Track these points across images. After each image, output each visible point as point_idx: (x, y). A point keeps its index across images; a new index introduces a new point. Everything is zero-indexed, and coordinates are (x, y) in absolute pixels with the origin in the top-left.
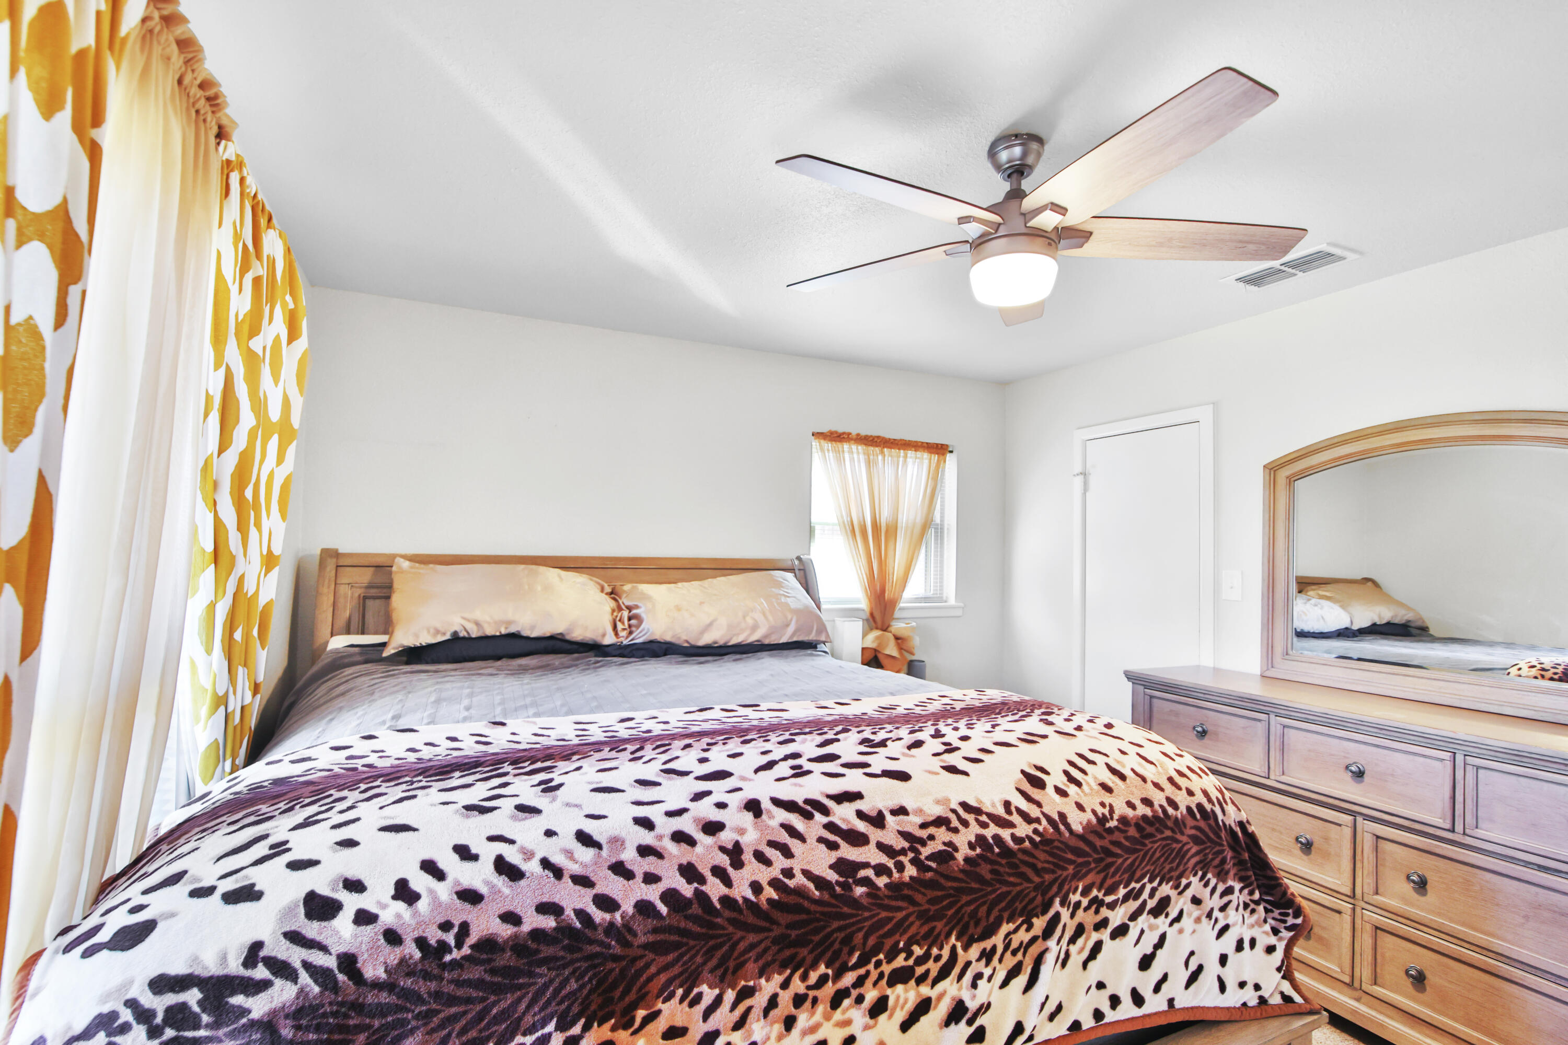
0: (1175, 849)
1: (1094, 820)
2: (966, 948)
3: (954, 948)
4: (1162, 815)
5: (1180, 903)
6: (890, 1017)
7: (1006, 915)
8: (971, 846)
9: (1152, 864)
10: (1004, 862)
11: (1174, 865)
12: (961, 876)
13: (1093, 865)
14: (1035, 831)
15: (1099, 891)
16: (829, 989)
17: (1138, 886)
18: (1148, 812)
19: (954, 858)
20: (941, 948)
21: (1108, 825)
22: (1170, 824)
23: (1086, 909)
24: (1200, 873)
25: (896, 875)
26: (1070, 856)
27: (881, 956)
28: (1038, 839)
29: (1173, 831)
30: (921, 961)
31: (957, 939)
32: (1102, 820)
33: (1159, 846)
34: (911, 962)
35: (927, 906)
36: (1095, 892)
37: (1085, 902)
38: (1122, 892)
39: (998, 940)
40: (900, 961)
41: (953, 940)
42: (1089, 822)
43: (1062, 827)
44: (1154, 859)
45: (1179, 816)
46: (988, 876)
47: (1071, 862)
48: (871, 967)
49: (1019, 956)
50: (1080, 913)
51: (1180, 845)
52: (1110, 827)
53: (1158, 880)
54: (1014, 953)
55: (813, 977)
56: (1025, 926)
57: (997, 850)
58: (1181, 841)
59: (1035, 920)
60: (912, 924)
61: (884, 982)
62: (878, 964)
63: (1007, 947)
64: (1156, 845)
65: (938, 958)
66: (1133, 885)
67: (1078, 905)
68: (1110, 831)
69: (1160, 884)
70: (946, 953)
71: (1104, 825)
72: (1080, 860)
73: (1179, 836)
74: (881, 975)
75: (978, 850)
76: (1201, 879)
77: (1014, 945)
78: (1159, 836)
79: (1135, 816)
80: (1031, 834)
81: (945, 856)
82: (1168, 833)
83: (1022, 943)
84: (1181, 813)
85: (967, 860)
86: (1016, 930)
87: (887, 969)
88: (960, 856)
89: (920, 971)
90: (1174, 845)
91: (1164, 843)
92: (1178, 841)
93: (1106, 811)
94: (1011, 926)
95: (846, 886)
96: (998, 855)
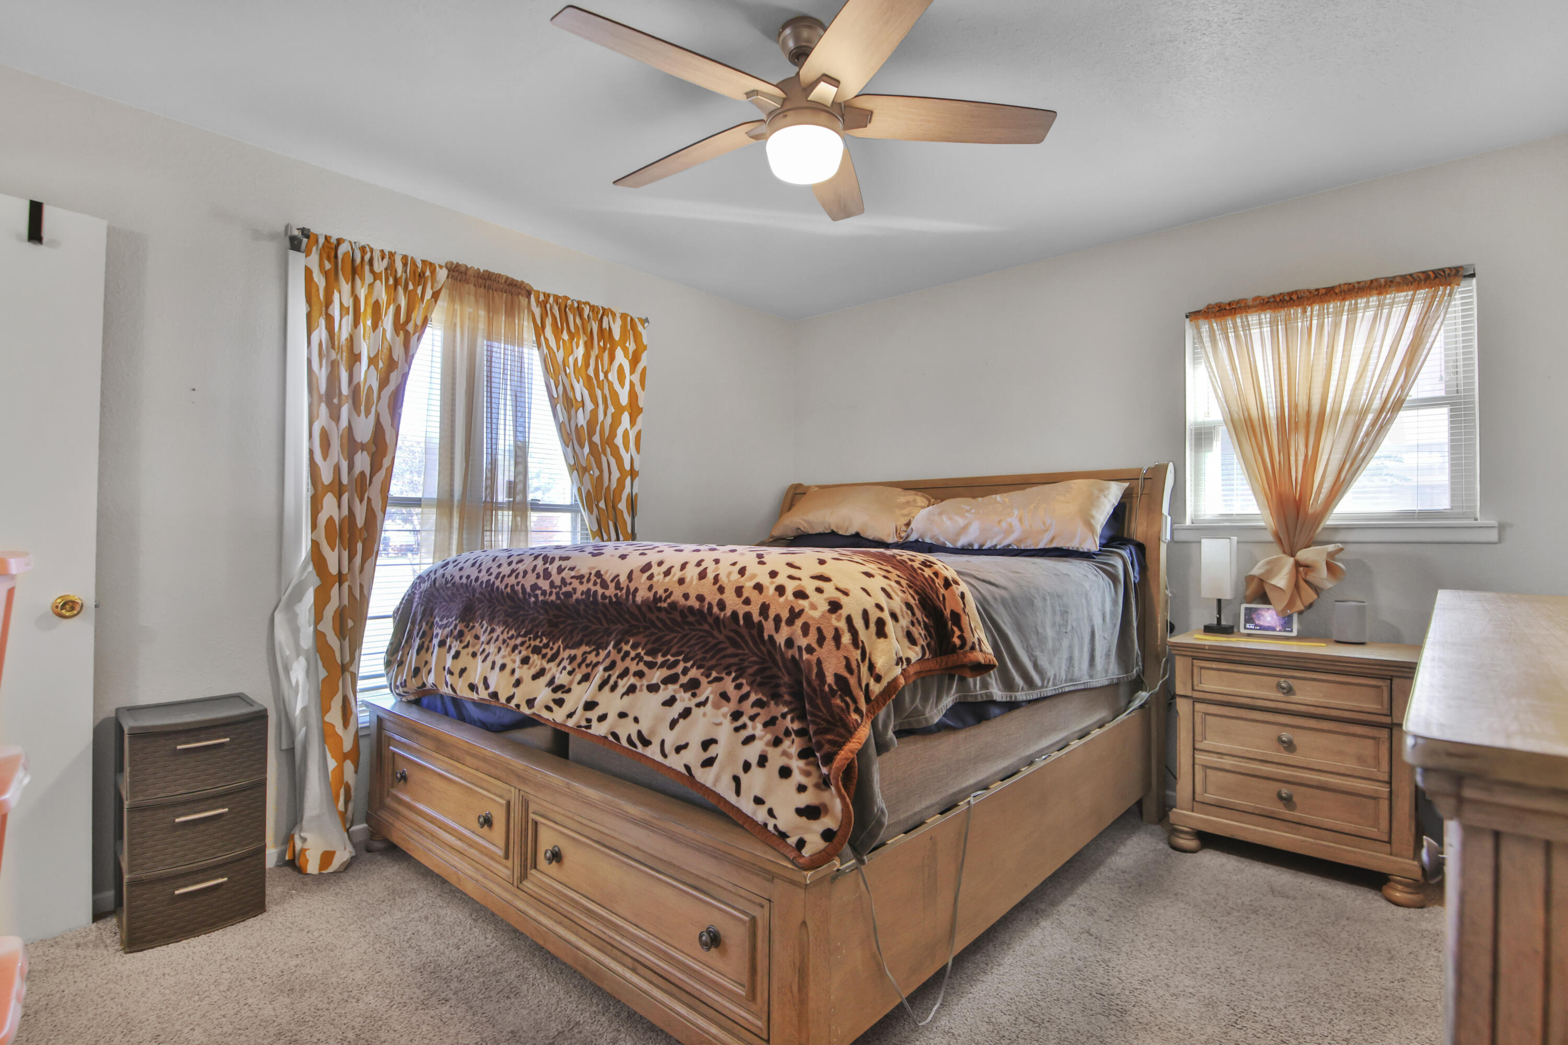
0: (709, 642)
1: (652, 598)
2: (564, 650)
3: (559, 647)
4: (706, 611)
5: (708, 691)
6: (529, 668)
7: (586, 639)
8: (582, 594)
9: (689, 647)
10: (592, 607)
11: (708, 656)
12: (571, 608)
13: (641, 630)
14: (616, 595)
15: (642, 649)
16: (512, 643)
17: (672, 659)
18: (696, 605)
19: (572, 597)
20: (554, 644)
21: (659, 605)
22: (710, 620)
23: (633, 659)
24: (733, 675)
25: (547, 597)
26: (627, 617)
27: (532, 636)
28: (614, 600)
29: (711, 626)
30: (546, 646)
31: (562, 643)
32: (657, 599)
33: (696, 635)
34: (541, 645)
35: (552, 618)
36: (640, 650)
37: (633, 654)
38: (660, 659)
39: (578, 652)
40: (537, 643)
41: (560, 642)
42: (648, 598)
43: (631, 597)
44: (690, 643)
45: (722, 616)
46: (582, 612)
47: (627, 621)
48: (527, 639)
49: (590, 669)
50: (628, 660)
51: (715, 641)
52: (660, 607)
53: (691, 662)
54: (587, 666)
55: (511, 633)
56: (595, 653)
57: (591, 599)
58: (717, 638)
59: (600, 651)
60: (544, 625)
61: (530, 649)
62: (530, 639)
63: (584, 660)
64: (694, 633)
65: (552, 649)
66: (669, 657)
67: (627, 654)
68: (660, 609)
69: (692, 666)
70: (556, 647)
71: (657, 603)
72: (633, 622)
73: (716, 633)
74: (530, 646)
75: (584, 596)
76: (734, 680)
77: (588, 661)
78: (699, 627)
79: (684, 606)
80: (612, 596)
81: (568, 595)
82: (706, 627)
83: (591, 662)
84: (725, 615)
85: (577, 600)
86: (590, 653)
87: (533, 643)
88: (575, 597)
89: (544, 651)
90: (710, 639)
91: (702, 634)
92: (714, 637)
93: (664, 596)
94: (588, 649)
95: (530, 596)
96: (591, 602)
